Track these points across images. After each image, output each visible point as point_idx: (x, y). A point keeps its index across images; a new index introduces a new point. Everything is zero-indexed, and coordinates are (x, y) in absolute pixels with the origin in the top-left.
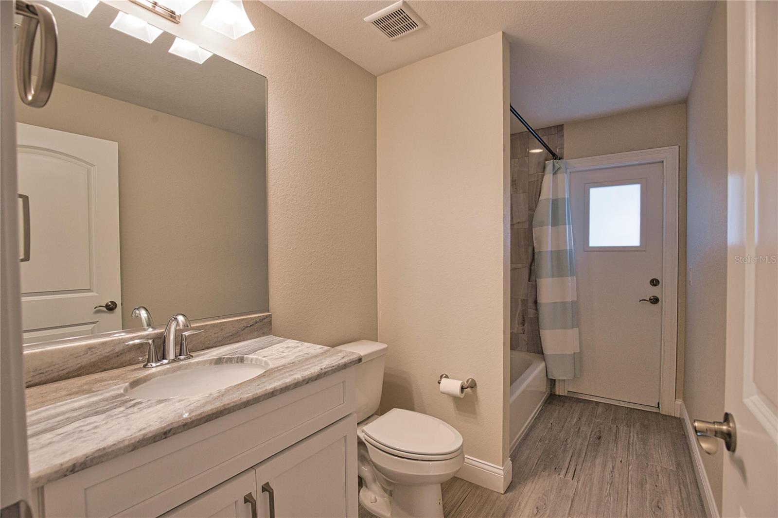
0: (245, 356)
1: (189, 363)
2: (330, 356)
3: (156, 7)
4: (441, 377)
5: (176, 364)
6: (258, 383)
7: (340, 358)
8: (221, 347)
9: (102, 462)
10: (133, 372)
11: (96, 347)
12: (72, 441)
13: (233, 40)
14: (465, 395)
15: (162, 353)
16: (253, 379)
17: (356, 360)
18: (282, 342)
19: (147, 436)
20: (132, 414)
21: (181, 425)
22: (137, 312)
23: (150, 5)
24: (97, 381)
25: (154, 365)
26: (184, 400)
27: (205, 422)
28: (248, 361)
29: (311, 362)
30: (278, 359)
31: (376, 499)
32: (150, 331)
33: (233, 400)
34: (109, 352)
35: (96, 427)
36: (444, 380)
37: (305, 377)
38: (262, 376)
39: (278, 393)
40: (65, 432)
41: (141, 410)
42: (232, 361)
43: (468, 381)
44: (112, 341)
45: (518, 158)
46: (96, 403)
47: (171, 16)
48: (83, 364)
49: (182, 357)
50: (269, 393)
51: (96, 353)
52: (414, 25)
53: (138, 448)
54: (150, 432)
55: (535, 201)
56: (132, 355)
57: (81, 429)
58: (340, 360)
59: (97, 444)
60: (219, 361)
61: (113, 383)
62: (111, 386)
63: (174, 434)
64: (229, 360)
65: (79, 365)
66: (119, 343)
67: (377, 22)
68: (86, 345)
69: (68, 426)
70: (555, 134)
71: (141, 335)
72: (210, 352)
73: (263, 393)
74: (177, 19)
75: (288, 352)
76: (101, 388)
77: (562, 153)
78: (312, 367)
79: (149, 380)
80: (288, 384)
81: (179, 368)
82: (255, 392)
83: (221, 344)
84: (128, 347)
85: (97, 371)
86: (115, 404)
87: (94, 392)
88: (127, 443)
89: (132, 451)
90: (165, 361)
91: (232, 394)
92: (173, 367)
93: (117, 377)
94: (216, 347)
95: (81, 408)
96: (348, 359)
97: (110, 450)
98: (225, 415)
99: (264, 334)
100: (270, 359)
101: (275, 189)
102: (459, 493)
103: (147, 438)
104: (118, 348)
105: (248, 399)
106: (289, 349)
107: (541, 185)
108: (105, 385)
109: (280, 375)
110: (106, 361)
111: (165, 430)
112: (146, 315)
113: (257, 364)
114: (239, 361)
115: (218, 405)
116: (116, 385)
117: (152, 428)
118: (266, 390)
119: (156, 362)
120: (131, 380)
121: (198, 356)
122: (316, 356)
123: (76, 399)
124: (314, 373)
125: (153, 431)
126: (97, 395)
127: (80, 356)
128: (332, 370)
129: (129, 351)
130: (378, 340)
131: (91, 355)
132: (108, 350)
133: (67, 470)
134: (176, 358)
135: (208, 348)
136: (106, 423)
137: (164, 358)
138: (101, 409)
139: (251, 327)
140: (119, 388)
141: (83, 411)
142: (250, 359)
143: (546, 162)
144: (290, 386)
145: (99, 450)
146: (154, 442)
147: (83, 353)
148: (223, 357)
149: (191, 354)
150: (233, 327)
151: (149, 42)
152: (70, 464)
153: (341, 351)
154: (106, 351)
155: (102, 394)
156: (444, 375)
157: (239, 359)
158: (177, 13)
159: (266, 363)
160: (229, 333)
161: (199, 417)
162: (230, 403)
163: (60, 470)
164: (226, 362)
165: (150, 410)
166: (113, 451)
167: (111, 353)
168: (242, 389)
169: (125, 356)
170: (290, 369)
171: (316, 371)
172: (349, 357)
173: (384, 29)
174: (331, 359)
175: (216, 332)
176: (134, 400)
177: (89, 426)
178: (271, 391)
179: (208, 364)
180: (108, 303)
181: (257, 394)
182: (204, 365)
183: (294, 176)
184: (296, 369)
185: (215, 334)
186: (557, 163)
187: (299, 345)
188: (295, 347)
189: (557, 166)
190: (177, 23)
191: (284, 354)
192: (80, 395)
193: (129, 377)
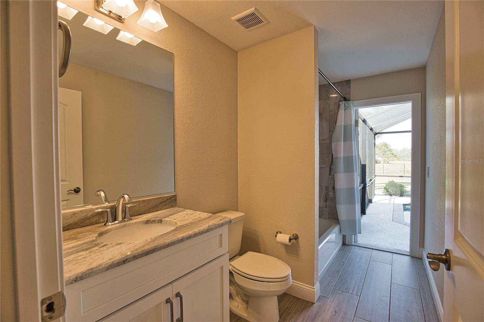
0: (163, 219)
1: (130, 223)
2: (213, 219)
3: (111, 13)
4: (277, 233)
5: (123, 224)
6: (173, 234)
7: (219, 220)
8: (148, 214)
9: (91, 276)
10: (99, 228)
11: (77, 213)
12: (73, 265)
13: (154, 32)
14: (292, 243)
15: (115, 217)
16: (170, 232)
17: (229, 222)
18: (183, 211)
19: (114, 263)
20: (104, 250)
21: (133, 257)
22: (99, 193)
23: (107, 13)
24: (79, 233)
25: (110, 224)
26: (132, 243)
27: (145, 256)
28: (164, 222)
29: (202, 222)
30: (183, 220)
31: (238, 305)
32: (107, 204)
33: (160, 244)
34: (84, 216)
35: (84, 258)
36: (279, 235)
37: (200, 231)
38: (175, 230)
39: (185, 240)
40: (68, 260)
41: (108, 248)
42: (155, 222)
43: (293, 235)
44: (86, 209)
45: (323, 100)
46: (81, 245)
47: (119, 19)
48: (70, 223)
49: (125, 220)
50: (180, 240)
51: (77, 217)
52: (261, 22)
53: (110, 269)
54: (116, 260)
55: (333, 127)
56: (96, 218)
57: (76, 258)
58: (219, 221)
59: (87, 266)
60: (147, 222)
61: (88, 234)
62: (88, 236)
63: (129, 262)
64: (154, 222)
65: (68, 224)
66: (90, 211)
67: (239, 20)
68: (72, 212)
69: (68, 257)
70: (345, 85)
71: (102, 206)
72: (143, 216)
73: (177, 240)
74: (123, 20)
75: (188, 217)
76: (82, 237)
77: (350, 97)
78: (203, 225)
79: (108, 232)
80: (191, 235)
81: (125, 226)
82: (172, 239)
83: (148, 212)
84: (95, 213)
85: (78, 227)
86: (92, 245)
87: (78, 239)
88: (103, 266)
89: (106, 271)
90: (117, 222)
91: (159, 240)
92: (121, 225)
93: (90, 231)
94: (145, 214)
95: (73, 248)
96: (224, 220)
97: (95, 270)
98: (156, 252)
99: (172, 207)
100: (178, 221)
101: (179, 120)
102: (288, 303)
103: (114, 264)
104: (90, 214)
105: (169, 243)
106: (188, 215)
107: (337, 117)
108: (84, 235)
109: (185, 229)
110: (83, 222)
111: (124, 259)
112: (104, 195)
113: (170, 223)
114: (159, 222)
115: (152, 246)
116: (90, 235)
117: (117, 258)
118: (178, 238)
119: (111, 223)
120: (99, 232)
121: (135, 219)
122: (205, 219)
123: (69, 242)
124: (205, 228)
125: (118, 260)
126: (81, 240)
127: (69, 218)
128: (215, 227)
129: (96, 216)
130: (239, 211)
131: (75, 218)
132: (84, 215)
133: (73, 280)
134: (123, 220)
135: (140, 214)
136: (89, 256)
137: (115, 220)
138: (85, 248)
139: (165, 202)
140: (93, 237)
141: (75, 249)
142: (166, 221)
143: (340, 103)
144: (192, 236)
145: (89, 269)
146: (118, 266)
147: (70, 217)
148: (150, 219)
149: (131, 218)
150: (155, 202)
151: (105, 34)
152: (74, 277)
153: (219, 216)
154: (82, 216)
155: (83, 240)
156: (279, 232)
157: (159, 221)
158: (123, 17)
159: (176, 223)
160: (152, 205)
161: (142, 253)
162: (159, 245)
163: (69, 280)
164: (152, 222)
165: (113, 248)
166: (96, 270)
167: (86, 216)
168: (164, 237)
169: (94, 219)
170: (191, 226)
171: (206, 227)
172: (224, 219)
173: (243, 24)
174: (214, 220)
175: (145, 205)
176: (103, 243)
177: (80, 257)
178: (182, 238)
179: (141, 224)
180: (75, 188)
181: (173, 240)
182: (139, 224)
183: (190, 112)
184: (194, 226)
185: (144, 206)
186: (347, 103)
187: (194, 212)
188: (192, 214)
189: (347, 105)
190: (123, 22)
191: (186, 218)
192: (71, 241)
193: (97, 230)
